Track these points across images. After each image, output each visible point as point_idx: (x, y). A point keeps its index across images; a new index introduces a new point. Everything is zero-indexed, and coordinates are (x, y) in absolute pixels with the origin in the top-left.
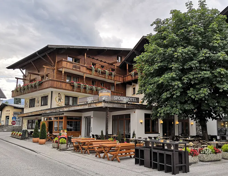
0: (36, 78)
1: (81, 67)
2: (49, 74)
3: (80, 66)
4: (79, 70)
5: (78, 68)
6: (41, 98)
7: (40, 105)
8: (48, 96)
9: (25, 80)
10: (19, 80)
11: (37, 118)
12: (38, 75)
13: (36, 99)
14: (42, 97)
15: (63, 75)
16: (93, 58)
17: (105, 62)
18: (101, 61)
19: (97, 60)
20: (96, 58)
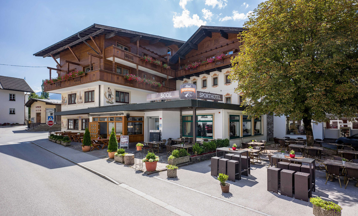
0: (76, 69)
1: (134, 58)
2: (94, 63)
3: (133, 56)
4: (131, 60)
5: (130, 58)
6: (84, 94)
7: (84, 101)
8: (94, 91)
9: (60, 70)
10: (52, 70)
11: (80, 117)
12: (79, 65)
13: (78, 94)
14: (85, 92)
15: (114, 65)
16: (145, 48)
17: (156, 54)
18: (153, 52)
19: (149, 50)
20: (147, 48)
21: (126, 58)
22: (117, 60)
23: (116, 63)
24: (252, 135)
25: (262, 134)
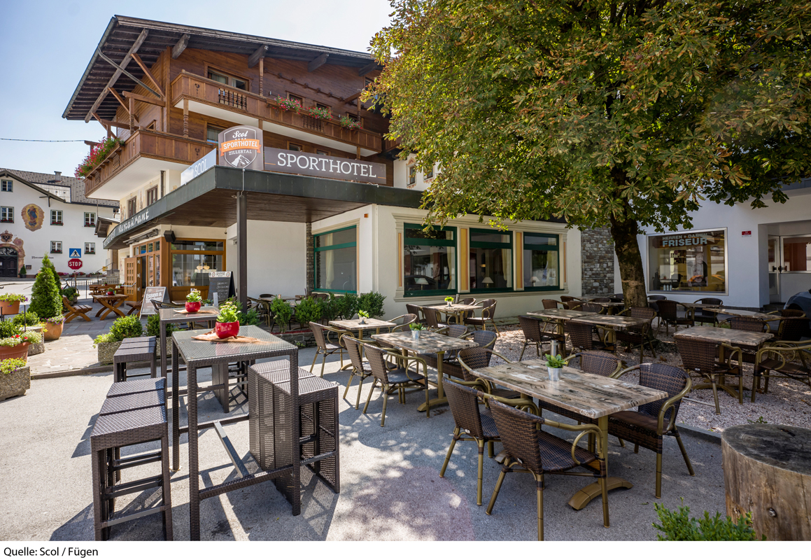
1: (249, 101)
2: (155, 121)
4: (240, 107)
5: (237, 101)
6: (145, 196)
8: (157, 186)
13: (138, 199)
14: (148, 192)
15: (186, 119)
16: (293, 82)
17: (330, 95)
18: (318, 91)
19: (306, 86)
20: (302, 81)
21: (222, 102)
22: (195, 107)
23: (192, 114)
24: (515, 289)
25: (562, 287)
